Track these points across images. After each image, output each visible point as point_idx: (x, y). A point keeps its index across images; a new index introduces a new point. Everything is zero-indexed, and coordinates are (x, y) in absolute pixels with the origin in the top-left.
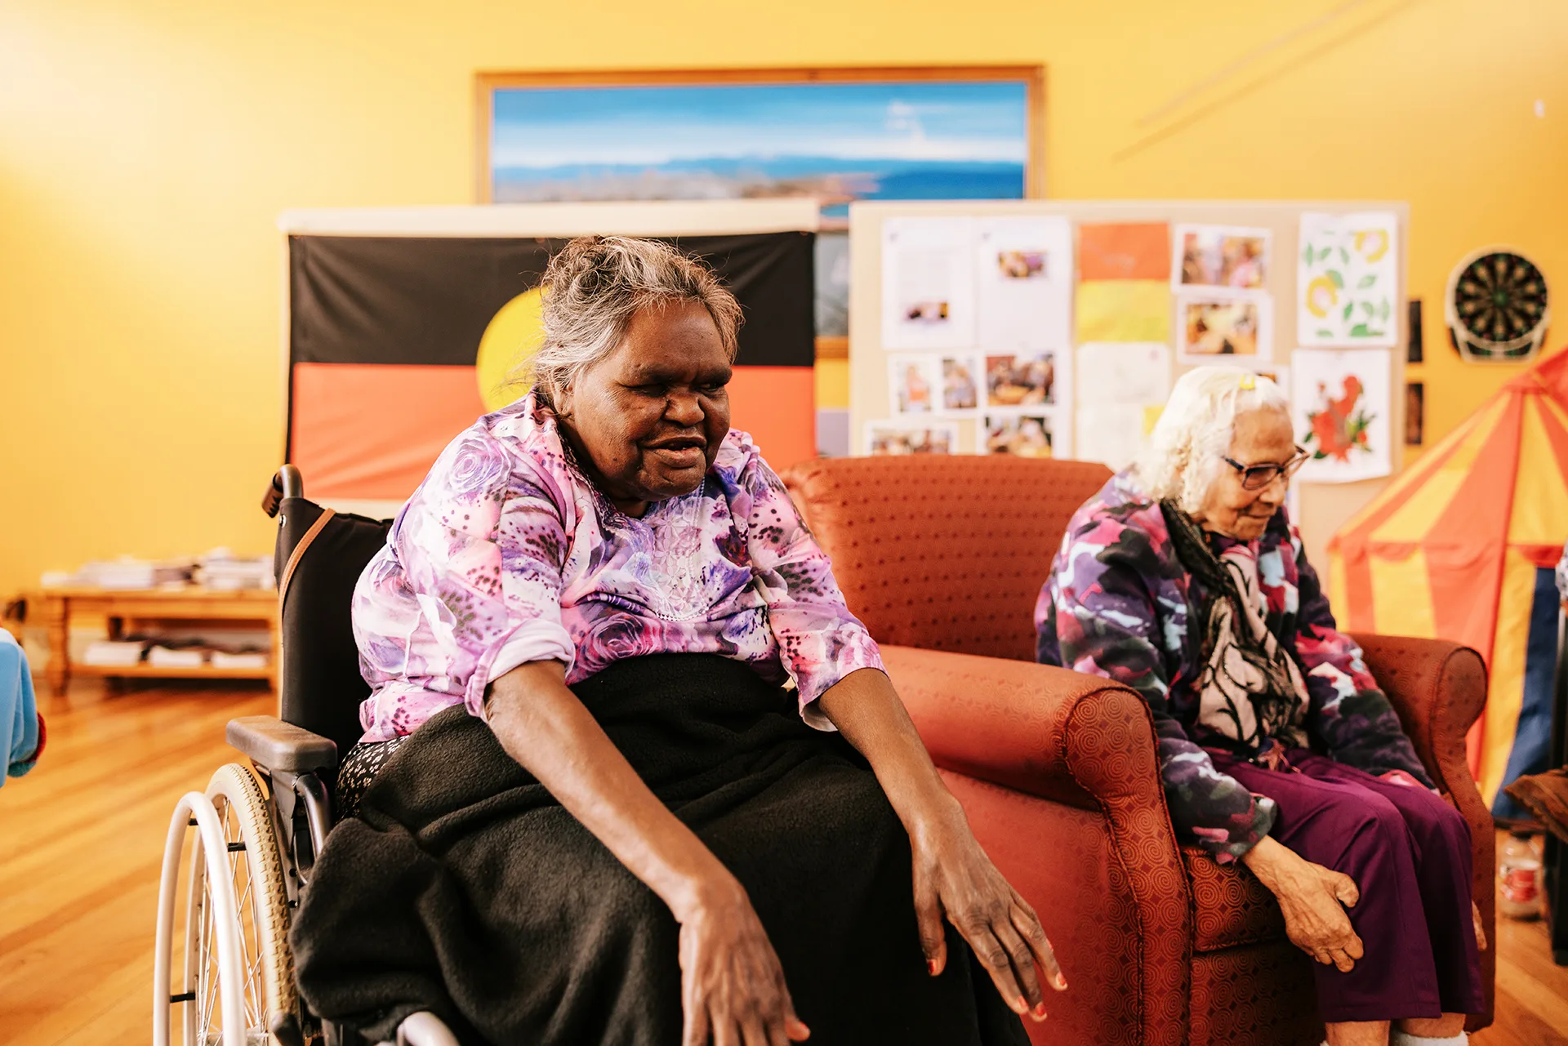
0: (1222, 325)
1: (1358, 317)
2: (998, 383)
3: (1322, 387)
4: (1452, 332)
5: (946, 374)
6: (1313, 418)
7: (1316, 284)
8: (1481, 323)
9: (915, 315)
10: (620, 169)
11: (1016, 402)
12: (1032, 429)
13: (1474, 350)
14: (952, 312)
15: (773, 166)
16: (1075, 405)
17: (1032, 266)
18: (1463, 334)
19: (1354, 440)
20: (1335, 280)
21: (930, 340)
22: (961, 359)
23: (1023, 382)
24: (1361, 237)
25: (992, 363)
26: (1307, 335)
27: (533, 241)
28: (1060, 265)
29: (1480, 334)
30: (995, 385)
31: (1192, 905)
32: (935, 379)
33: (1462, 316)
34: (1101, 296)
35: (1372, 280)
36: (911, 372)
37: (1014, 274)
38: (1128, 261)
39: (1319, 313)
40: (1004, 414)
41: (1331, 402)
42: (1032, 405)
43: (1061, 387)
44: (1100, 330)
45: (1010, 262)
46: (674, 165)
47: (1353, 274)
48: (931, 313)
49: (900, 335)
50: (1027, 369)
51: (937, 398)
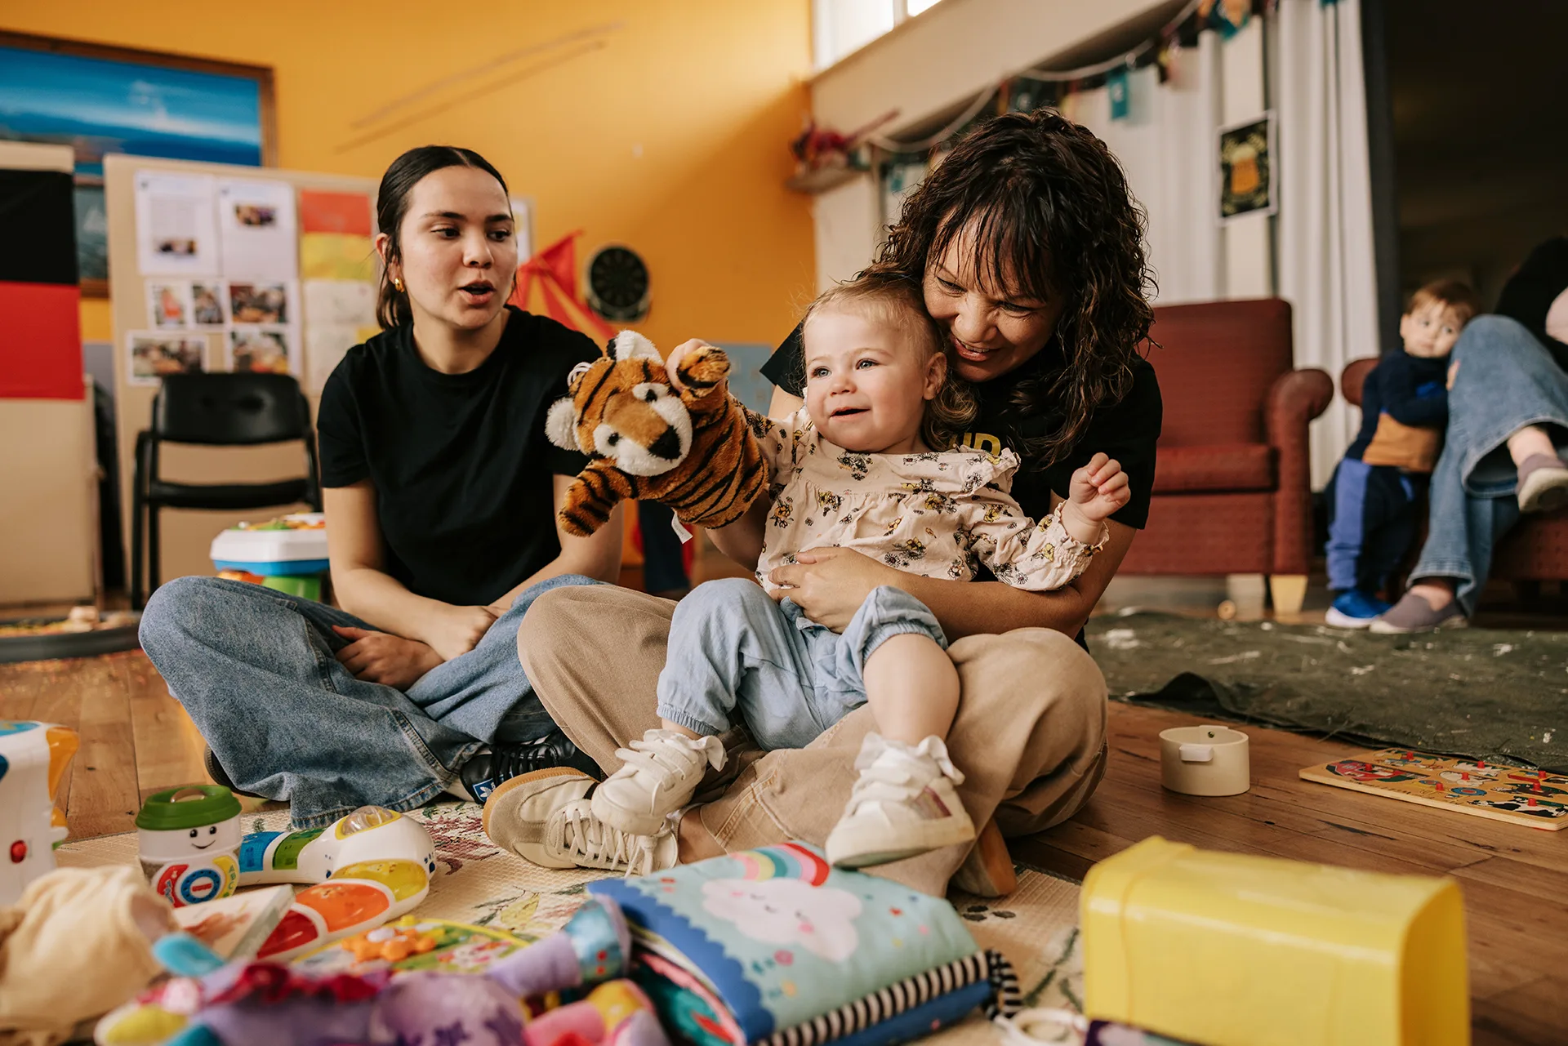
2: (241, 304)
5: (196, 297)
8: (608, 295)
9: (167, 248)
11: (257, 321)
12: (271, 343)
14: (199, 248)
16: (304, 324)
17: (263, 218)
18: (597, 302)
21: (180, 269)
22: (208, 286)
23: (261, 306)
25: (235, 290)
28: (287, 218)
29: (608, 302)
30: (237, 309)
32: (187, 300)
33: (597, 290)
34: (318, 246)
36: (165, 294)
37: (249, 222)
38: (341, 220)
40: (247, 330)
42: (270, 324)
43: (293, 311)
44: (321, 270)
45: (245, 212)
48: (181, 248)
49: (152, 265)
50: (264, 296)
51: (189, 316)
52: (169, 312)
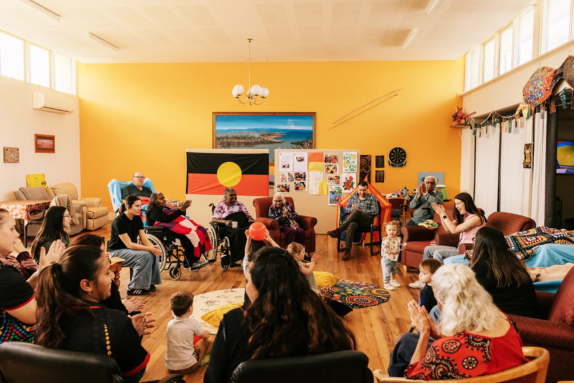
0: (331, 168)
1: (352, 168)
2: (297, 177)
3: (346, 178)
4: (389, 161)
5: (289, 176)
6: (344, 183)
7: (345, 163)
8: (394, 160)
9: (284, 167)
10: (239, 130)
11: (300, 180)
12: (302, 184)
13: (393, 165)
14: (290, 166)
15: (266, 130)
16: (309, 181)
17: (302, 160)
18: (391, 162)
19: (351, 187)
20: (349, 162)
21: (287, 170)
22: (291, 174)
23: (300, 177)
24: (353, 155)
25: (296, 174)
26: (344, 171)
27: (225, 154)
28: (306, 159)
29: (394, 163)
30: (296, 178)
31: (281, 237)
32: (287, 176)
33: (390, 159)
34: (312, 164)
35: (354, 162)
36: (283, 175)
37: (299, 161)
38: (317, 158)
39: (346, 167)
40: (297, 182)
41: (348, 181)
42: (302, 181)
43: (306, 178)
44: (312, 169)
45: (298, 159)
46: (249, 130)
47: (351, 161)
48: (286, 166)
49: (281, 170)
50: (301, 175)
51: (287, 180)
52: (283, 179)
